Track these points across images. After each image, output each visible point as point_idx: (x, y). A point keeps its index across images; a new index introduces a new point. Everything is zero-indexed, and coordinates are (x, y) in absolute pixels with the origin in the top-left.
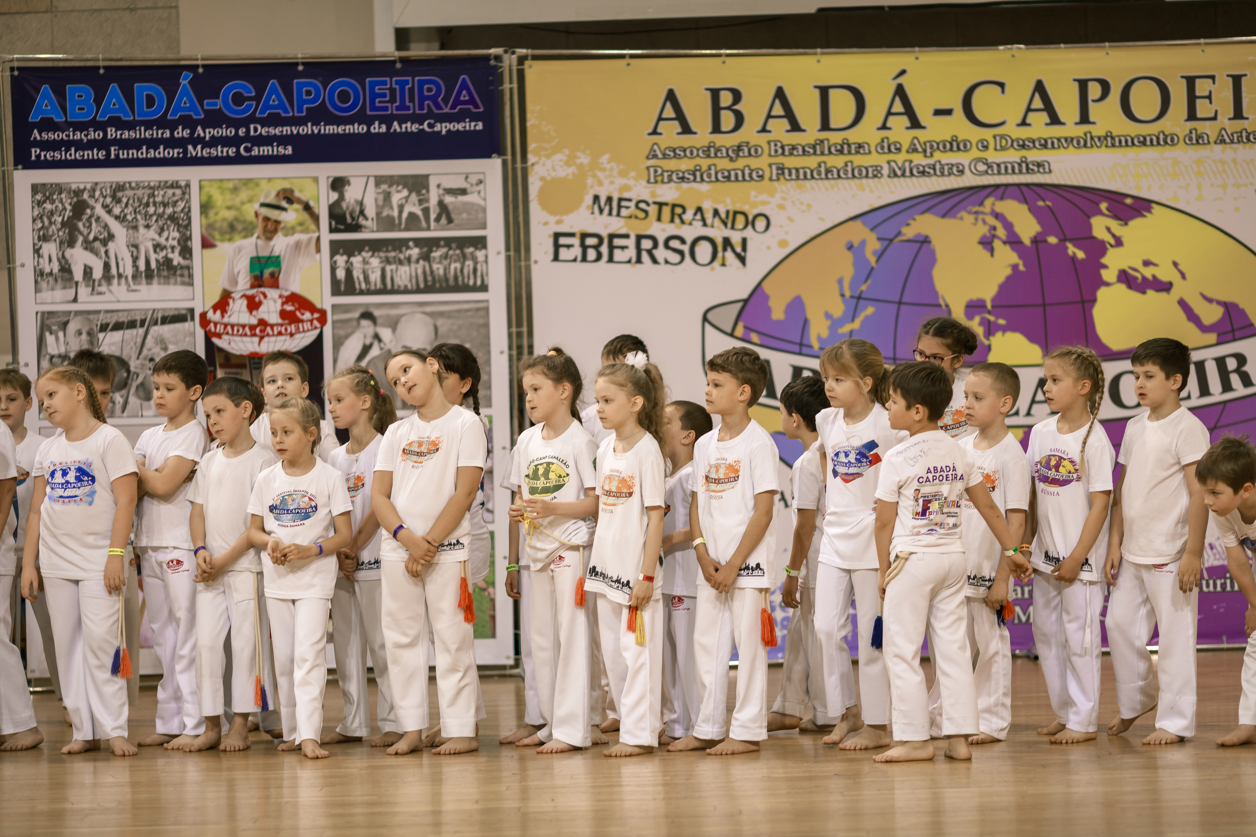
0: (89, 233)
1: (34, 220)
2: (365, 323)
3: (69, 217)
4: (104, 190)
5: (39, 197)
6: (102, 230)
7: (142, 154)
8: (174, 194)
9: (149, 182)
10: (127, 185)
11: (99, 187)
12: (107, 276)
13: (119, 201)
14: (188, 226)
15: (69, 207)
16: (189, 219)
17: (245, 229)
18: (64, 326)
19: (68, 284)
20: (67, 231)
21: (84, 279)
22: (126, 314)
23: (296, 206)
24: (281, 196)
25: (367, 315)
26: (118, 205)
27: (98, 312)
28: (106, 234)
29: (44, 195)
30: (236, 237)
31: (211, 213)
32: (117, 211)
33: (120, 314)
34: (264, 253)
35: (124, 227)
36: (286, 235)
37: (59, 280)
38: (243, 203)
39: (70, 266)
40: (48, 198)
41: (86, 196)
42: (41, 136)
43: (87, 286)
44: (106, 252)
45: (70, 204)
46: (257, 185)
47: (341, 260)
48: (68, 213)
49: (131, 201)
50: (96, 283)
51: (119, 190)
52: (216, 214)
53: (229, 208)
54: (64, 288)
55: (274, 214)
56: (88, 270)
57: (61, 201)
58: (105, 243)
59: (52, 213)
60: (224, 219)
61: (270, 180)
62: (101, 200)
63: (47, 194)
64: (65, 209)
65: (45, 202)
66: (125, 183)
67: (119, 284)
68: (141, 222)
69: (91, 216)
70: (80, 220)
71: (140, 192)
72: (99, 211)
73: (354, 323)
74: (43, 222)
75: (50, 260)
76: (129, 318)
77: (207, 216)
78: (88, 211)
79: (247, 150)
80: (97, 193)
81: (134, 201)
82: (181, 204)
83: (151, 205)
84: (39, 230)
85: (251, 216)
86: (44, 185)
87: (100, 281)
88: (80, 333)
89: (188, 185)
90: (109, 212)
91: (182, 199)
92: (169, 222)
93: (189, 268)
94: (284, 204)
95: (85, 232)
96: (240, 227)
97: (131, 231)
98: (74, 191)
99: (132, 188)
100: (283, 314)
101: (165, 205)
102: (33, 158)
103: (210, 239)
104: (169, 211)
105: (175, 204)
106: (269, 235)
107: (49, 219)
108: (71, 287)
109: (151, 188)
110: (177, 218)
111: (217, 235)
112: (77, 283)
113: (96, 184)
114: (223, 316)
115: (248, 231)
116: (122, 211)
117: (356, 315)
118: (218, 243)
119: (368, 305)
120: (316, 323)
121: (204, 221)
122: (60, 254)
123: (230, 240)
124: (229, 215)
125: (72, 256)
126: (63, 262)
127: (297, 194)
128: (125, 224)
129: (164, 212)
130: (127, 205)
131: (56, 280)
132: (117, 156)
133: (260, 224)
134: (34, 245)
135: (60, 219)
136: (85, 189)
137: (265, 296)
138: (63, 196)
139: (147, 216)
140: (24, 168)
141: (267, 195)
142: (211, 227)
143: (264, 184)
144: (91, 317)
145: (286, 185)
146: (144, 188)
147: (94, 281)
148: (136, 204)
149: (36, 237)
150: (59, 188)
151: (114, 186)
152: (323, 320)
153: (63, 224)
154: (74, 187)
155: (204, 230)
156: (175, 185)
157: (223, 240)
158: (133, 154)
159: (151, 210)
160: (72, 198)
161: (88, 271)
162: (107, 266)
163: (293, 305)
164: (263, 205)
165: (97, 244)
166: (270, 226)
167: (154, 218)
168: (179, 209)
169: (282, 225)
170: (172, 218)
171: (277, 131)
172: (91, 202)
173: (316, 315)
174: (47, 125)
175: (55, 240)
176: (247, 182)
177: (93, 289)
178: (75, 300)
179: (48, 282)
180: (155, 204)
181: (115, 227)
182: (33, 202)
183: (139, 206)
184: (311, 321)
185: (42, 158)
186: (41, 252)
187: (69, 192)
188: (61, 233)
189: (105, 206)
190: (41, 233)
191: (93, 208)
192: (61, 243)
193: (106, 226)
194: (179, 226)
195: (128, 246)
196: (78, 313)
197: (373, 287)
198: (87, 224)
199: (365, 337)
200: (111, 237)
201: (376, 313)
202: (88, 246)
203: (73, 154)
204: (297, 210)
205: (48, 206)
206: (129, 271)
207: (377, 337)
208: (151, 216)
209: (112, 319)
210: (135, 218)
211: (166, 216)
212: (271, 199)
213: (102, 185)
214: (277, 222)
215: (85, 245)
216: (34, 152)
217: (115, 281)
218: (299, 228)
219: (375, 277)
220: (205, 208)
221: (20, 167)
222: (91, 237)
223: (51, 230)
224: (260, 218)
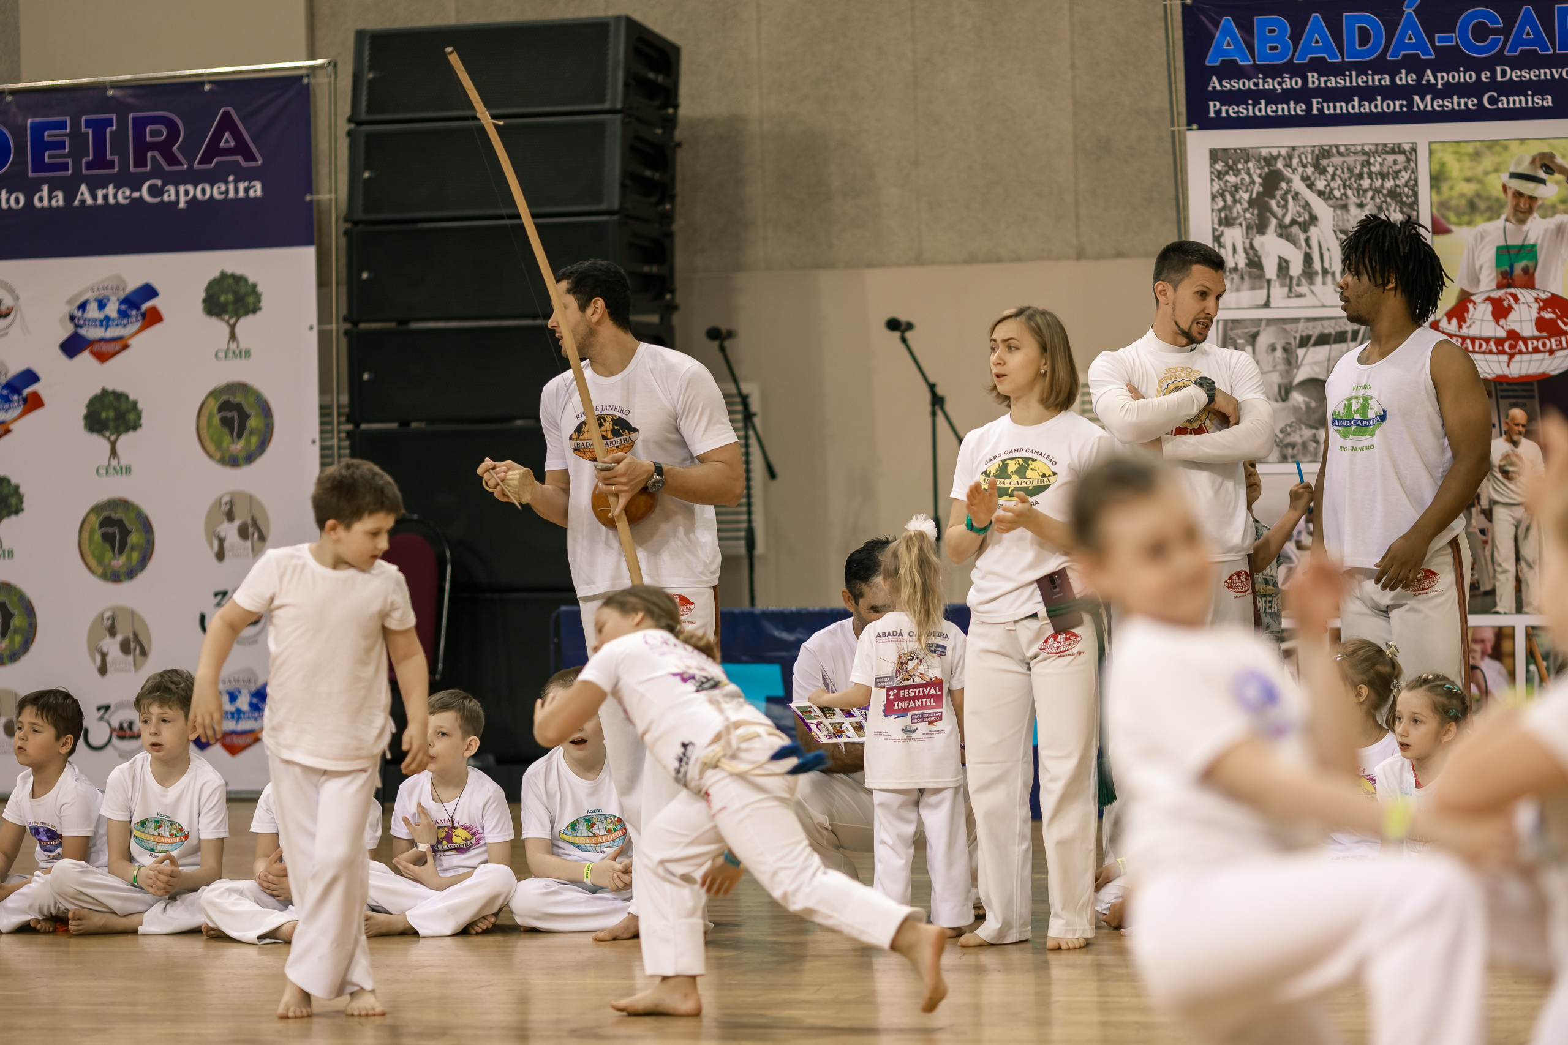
0: (1284, 215)
1: (1214, 197)
3: (1258, 194)
4: (1303, 157)
5: (1219, 166)
6: (1302, 211)
7: (1353, 107)
8: (1395, 162)
9: (1363, 145)
10: (1334, 150)
11: (1297, 152)
12: (1309, 273)
13: (1323, 171)
14: (1414, 205)
15: (1258, 180)
16: (1416, 195)
17: (1489, 209)
18: (1253, 338)
19: (1258, 283)
20: (1256, 212)
21: (1278, 276)
22: (1333, 322)
23: (1558, 177)
24: (1538, 163)
26: (1322, 177)
27: (1296, 320)
28: (1307, 216)
29: (1227, 164)
30: (1478, 218)
31: (1445, 187)
32: (1321, 184)
33: (1326, 323)
34: (1516, 241)
35: (1330, 206)
36: (1544, 217)
37: (1246, 278)
38: (1486, 173)
39: (1259, 257)
40: (1232, 169)
41: (1280, 165)
42: (1221, 85)
43: (1282, 285)
44: (1307, 241)
45: (1260, 176)
46: (1506, 148)
48: (1257, 188)
49: (1339, 172)
50: (1295, 282)
51: (1324, 157)
52: (1452, 188)
53: (1468, 180)
54: (1253, 288)
55: (1528, 188)
56: (1284, 264)
57: (1249, 174)
58: (1305, 227)
59: (1236, 188)
60: (1462, 196)
61: (1522, 141)
62: (1300, 169)
63: (1230, 162)
64: (1253, 182)
65: (1227, 173)
66: (1330, 147)
67: (1324, 283)
68: (1353, 199)
69: (1287, 192)
70: (1273, 197)
71: (1350, 160)
72: (1298, 185)
74: (1224, 200)
75: (1235, 251)
76: (1338, 329)
77: (1439, 192)
78: (1284, 185)
79: (1493, 101)
80: (1295, 161)
81: (1343, 173)
82: (1405, 175)
83: (1366, 176)
84: (1220, 211)
85: (1497, 191)
86: (1226, 150)
87: (1299, 278)
88: (1273, 349)
89: (1414, 150)
90: (1311, 186)
91: (1406, 169)
92: (1389, 200)
94: (1541, 174)
95: (1279, 212)
96: (1482, 205)
97: (1339, 212)
98: (1265, 159)
99: (1340, 154)
100: (1540, 324)
101: (1384, 176)
102: (1212, 115)
103: (1443, 221)
104: (1389, 184)
105: (1397, 174)
106: (1521, 216)
107: (1233, 196)
108: (1261, 288)
109: (1365, 153)
110: (1400, 194)
111: (1452, 217)
112: (1269, 281)
113: (1294, 148)
114: (1460, 327)
115: (1493, 211)
116: (1328, 185)
118: (1453, 228)
121: (1435, 198)
122: (1247, 242)
123: (1470, 223)
124: (1468, 189)
125: (1262, 244)
126: (1251, 252)
127: (1559, 160)
128: (1331, 202)
129: (1382, 186)
130: (1333, 178)
131: (1242, 278)
132: (1321, 110)
133: (1509, 200)
134: (1214, 230)
135: (1246, 196)
136: (1279, 155)
137: (1516, 299)
138: (1250, 165)
139: (1360, 191)
140: (1201, 128)
141: (1519, 162)
142: (1444, 205)
143: (1514, 147)
144: (1288, 327)
145: (1545, 148)
146: (1355, 153)
147: (1291, 278)
148: (1346, 176)
149: (1216, 221)
150: (1245, 155)
151: (1317, 152)
153: (1251, 202)
154: (1264, 153)
155: (1435, 211)
156: (1397, 150)
157: (1460, 224)
158: (1341, 107)
159: (1366, 183)
160: (1262, 168)
161: (1283, 266)
162: (1308, 259)
163: (1554, 312)
164: (1514, 176)
165: (1295, 229)
166: (1523, 204)
167: (1370, 194)
168: (1401, 182)
169: (1539, 203)
170: (1393, 194)
171: (1531, 75)
172: (1287, 172)
174: (1230, 70)
175: (1241, 225)
176: (1492, 145)
177: (1290, 290)
178: (1267, 305)
179: (1232, 279)
180: (1370, 177)
181: (1319, 206)
182: (1212, 173)
183: (1350, 178)
185: (1224, 114)
186: (1222, 240)
187: (1258, 161)
188: (1248, 215)
189: (1305, 179)
190: (1223, 215)
191: (1289, 181)
192: (1249, 227)
193: (1307, 205)
194: (1402, 204)
195: (1335, 232)
196: (1270, 322)
198: (1282, 203)
200: (1313, 219)
202: (1284, 232)
203: (1263, 109)
204: (1558, 183)
205: (1232, 179)
208: (1365, 191)
209: (1315, 331)
210: (1345, 194)
211: (1385, 192)
212: (1524, 168)
213: (1302, 149)
214: (1533, 199)
215: (1279, 231)
216: (1213, 106)
217: (1319, 279)
218: (1561, 207)
220: (1436, 180)
221: (1195, 126)
222: (1287, 220)
223: (1235, 211)
224: (1510, 194)
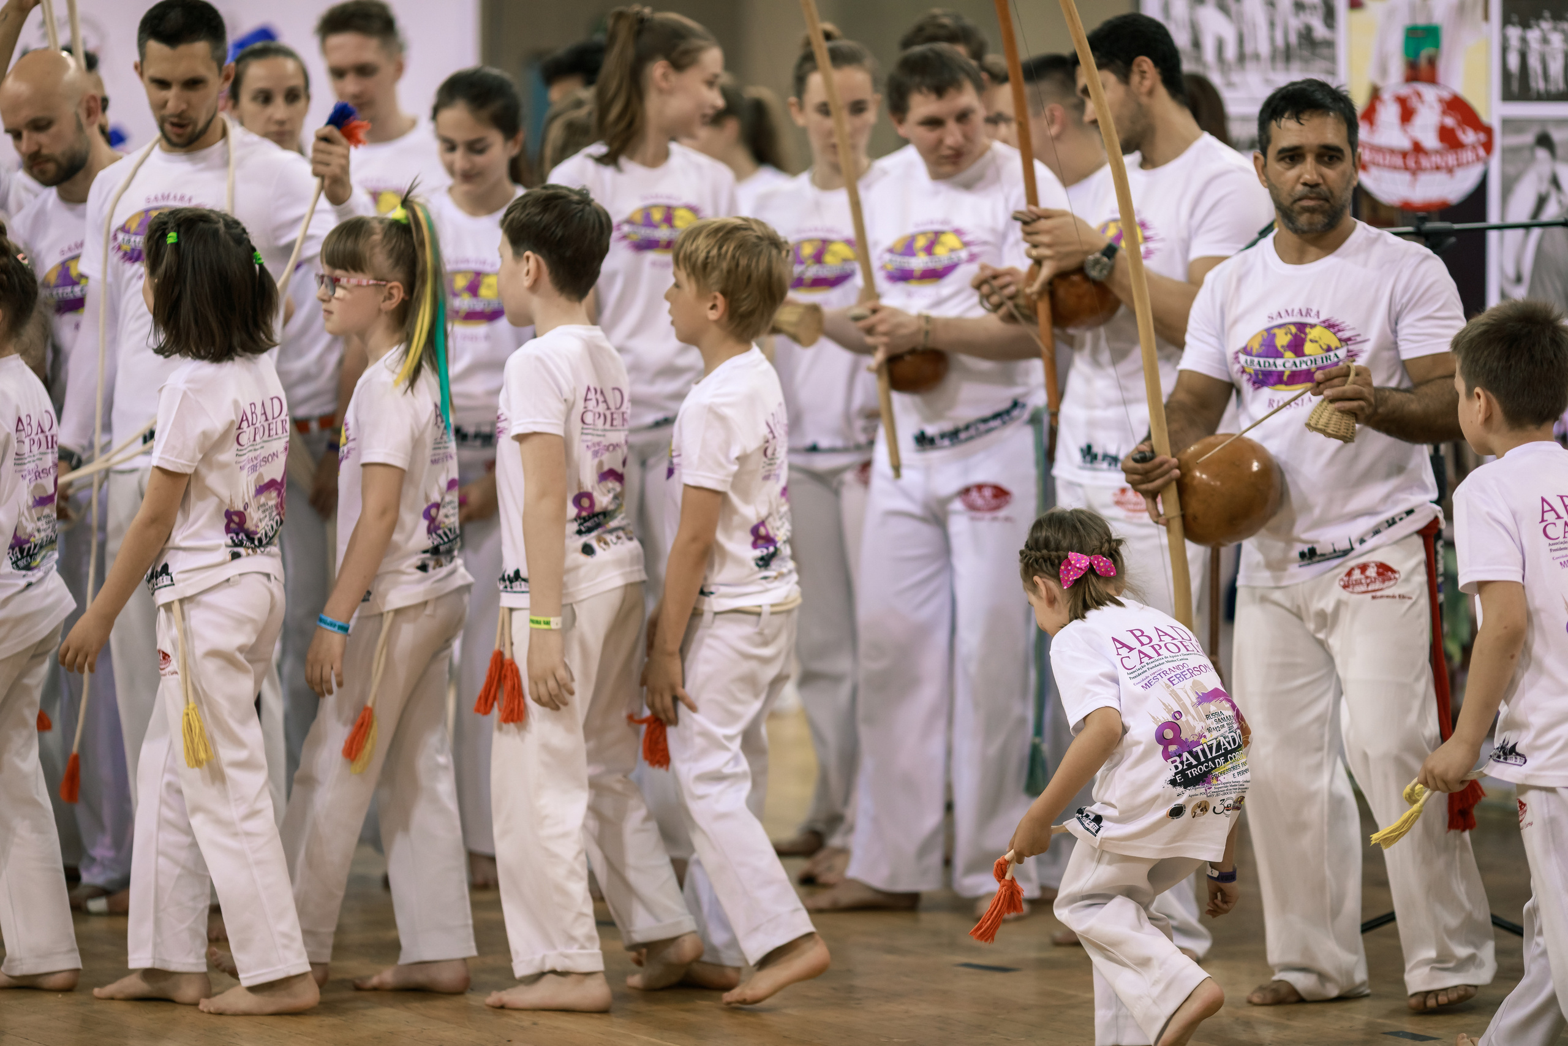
2: (1542, 154)
21: (1216, 60)
25: (1544, 141)
34: (1421, 21)
39: (1200, 37)
43: (1219, 72)
44: (1240, 14)
47: (1514, 33)
50: (1229, 68)
56: (1221, 45)
67: (1255, 70)
73: (1526, 154)
75: (1180, 25)
87: (1232, 63)
93: (1330, 44)
100: (1442, 132)
117: (1529, 138)
119: (1543, 121)
120: (1482, 152)
122: (1190, 14)
125: (1203, 19)
126: (1192, 29)
147: (1226, 64)
152: (1488, 146)
161: (1220, 47)
162: (1241, 39)
163: (1455, 117)
173: (1482, 137)
177: (1225, 78)
184: (1474, 148)
186: (1170, 11)
195: (1264, 3)
197: (1553, 88)
199: (1540, 179)
201: (1557, 135)
206: (1264, 49)
207: (1555, 182)
217: (1250, 64)
219: (1556, 68)
